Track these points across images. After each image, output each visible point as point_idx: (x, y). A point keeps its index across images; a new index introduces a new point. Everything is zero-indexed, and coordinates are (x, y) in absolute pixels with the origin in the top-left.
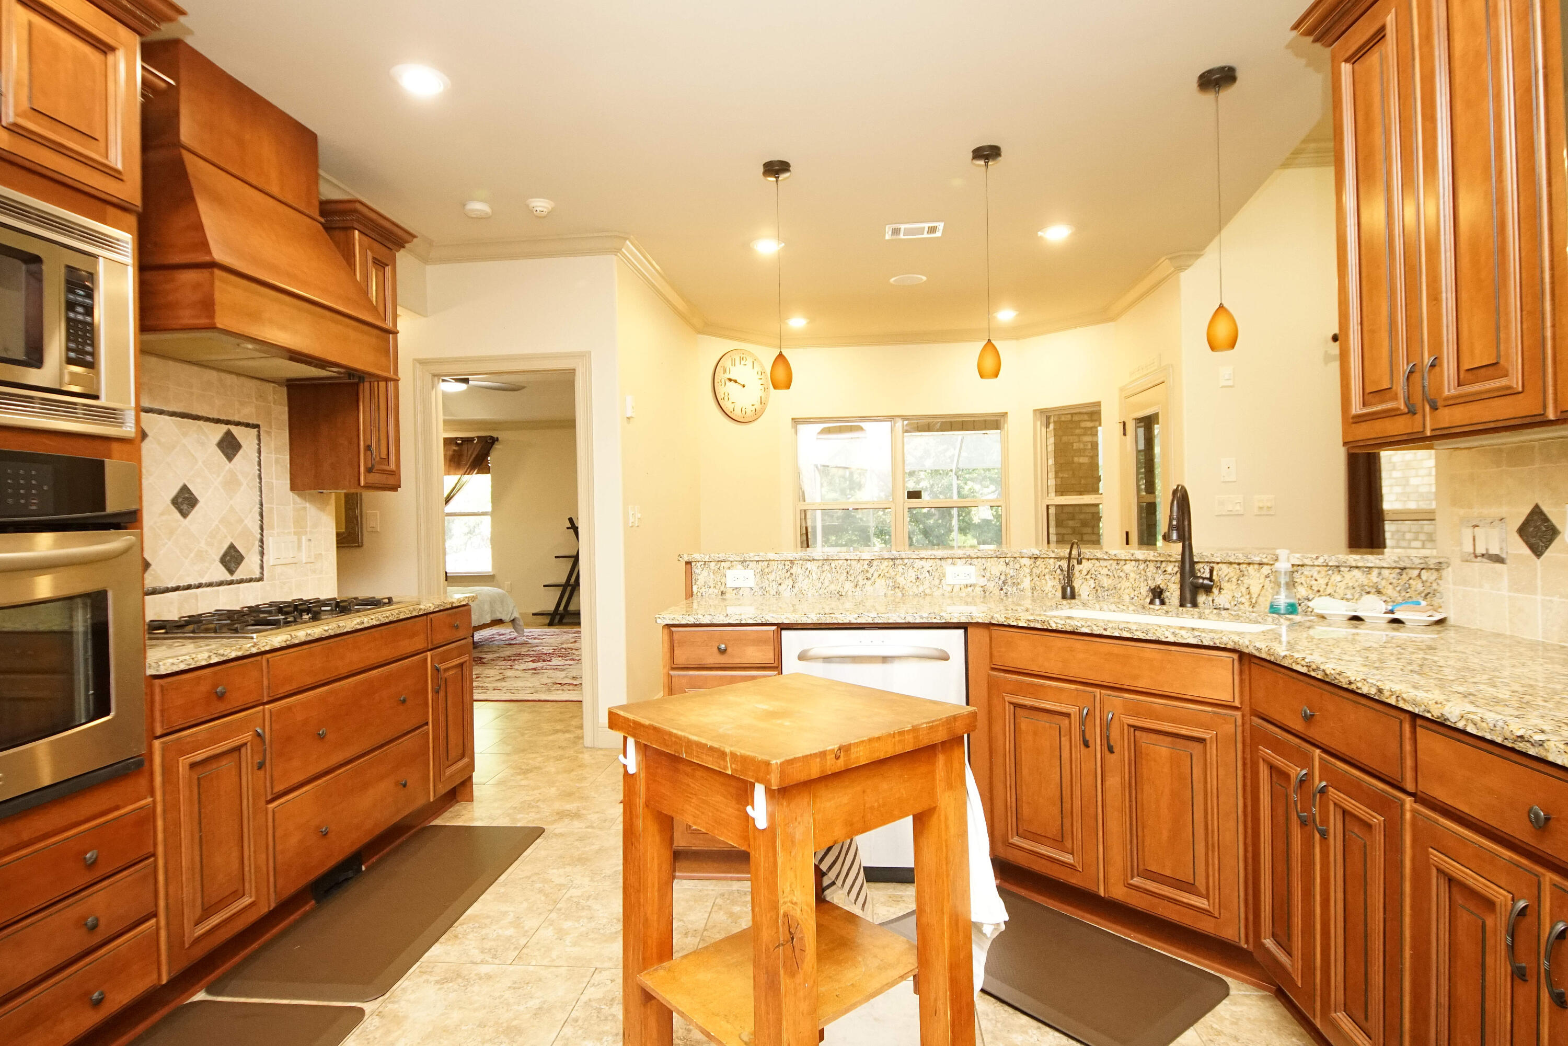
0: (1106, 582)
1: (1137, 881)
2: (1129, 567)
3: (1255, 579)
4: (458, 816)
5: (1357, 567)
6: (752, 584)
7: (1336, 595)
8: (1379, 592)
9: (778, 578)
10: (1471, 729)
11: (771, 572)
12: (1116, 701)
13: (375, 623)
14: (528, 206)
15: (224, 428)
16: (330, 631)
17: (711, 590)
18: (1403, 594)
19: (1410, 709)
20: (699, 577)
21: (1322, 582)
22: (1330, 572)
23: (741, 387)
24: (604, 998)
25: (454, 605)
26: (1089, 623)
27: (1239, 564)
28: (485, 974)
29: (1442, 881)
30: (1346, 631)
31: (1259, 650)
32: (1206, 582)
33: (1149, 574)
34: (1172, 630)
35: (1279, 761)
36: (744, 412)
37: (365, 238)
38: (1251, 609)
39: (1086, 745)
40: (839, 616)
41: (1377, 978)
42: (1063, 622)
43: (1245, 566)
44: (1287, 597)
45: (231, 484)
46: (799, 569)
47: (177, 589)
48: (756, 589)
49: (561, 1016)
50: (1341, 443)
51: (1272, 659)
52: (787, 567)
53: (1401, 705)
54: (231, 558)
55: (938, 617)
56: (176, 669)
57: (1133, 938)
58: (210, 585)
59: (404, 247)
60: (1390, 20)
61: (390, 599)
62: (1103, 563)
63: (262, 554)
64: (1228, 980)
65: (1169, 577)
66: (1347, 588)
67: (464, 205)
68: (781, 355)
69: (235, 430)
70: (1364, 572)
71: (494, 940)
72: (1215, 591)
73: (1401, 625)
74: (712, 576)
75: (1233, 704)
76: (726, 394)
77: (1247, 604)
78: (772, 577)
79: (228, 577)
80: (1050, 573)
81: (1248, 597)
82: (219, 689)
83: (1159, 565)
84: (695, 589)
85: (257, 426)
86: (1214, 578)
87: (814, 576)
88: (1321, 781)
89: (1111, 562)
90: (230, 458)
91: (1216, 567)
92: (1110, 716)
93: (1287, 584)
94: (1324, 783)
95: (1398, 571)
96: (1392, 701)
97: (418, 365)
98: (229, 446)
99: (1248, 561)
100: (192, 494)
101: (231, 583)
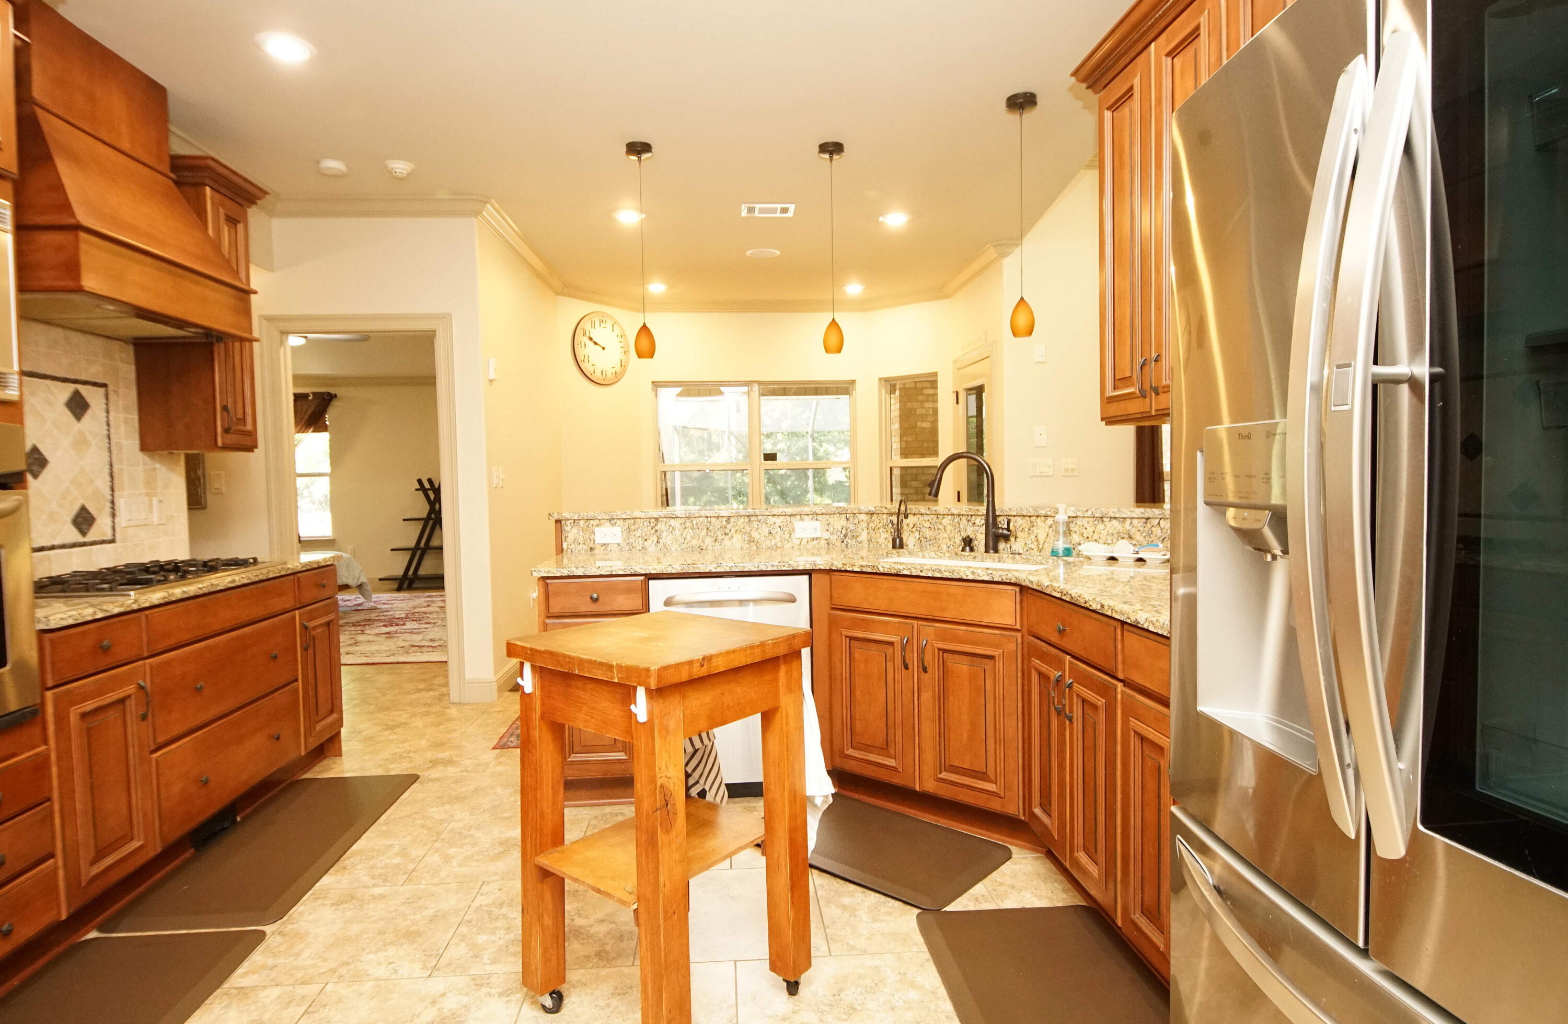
0: (928, 533)
1: (944, 775)
2: (946, 521)
3: (1042, 529)
4: (328, 769)
5: (1115, 518)
6: (619, 539)
7: (1100, 540)
8: (1131, 538)
9: (644, 535)
10: (1151, 628)
11: (638, 529)
12: (929, 630)
13: (246, 581)
14: (386, 167)
15: (72, 387)
16: (204, 589)
17: (580, 546)
18: (1147, 538)
19: (1119, 617)
20: (569, 535)
21: (1090, 530)
22: (1096, 522)
23: (601, 349)
24: (494, 903)
25: (320, 565)
26: (909, 567)
27: (1030, 517)
28: (379, 895)
29: (1137, 740)
30: (1105, 569)
31: (1031, 582)
32: (1005, 532)
33: (962, 526)
34: (971, 570)
35: (1044, 668)
36: (604, 375)
37: (218, 196)
38: (1038, 553)
39: (906, 668)
40: (701, 566)
41: (1101, 818)
42: (889, 566)
43: (1034, 518)
44: (1064, 543)
45: (81, 443)
46: (663, 526)
48: (623, 544)
49: (455, 920)
50: (1100, 418)
51: (1040, 589)
52: (652, 525)
53: (1115, 615)
54: (83, 520)
55: (787, 565)
56: (65, 623)
57: (943, 822)
58: (63, 547)
59: (254, 203)
60: (1137, 81)
61: (255, 559)
62: (926, 517)
63: (113, 515)
64: (1009, 846)
65: (977, 528)
66: (1108, 535)
67: (318, 162)
68: (644, 327)
69: (83, 389)
70: (1120, 521)
71: (383, 868)
72: (1012, 539)
73: (1143, 563)
74: (581, 533)
75: (1015, 627)
76: (586, 357)
77: (1036, 549)
78: (638, 533)
79: (81, 539)
80: (883, 527)
81: (1036, 543)
82: (105, 643)
83: (969, 518)
84: (565, 545)
85: (104, 385)
86: (1011, 528)
87: (677, 533)
88: (1069, 678)
89: (933, 516)
90: (78, 418)
91: (1013, 519)
92: (924, 643)
93: (1065, 533)
94: (1071, 681)
95: (1144, 520)
96: (1109, 613)
97: (265, 322)
98: (78, 406)
99: (1036, 514)
100: (42, 455)
101: (83, 544)
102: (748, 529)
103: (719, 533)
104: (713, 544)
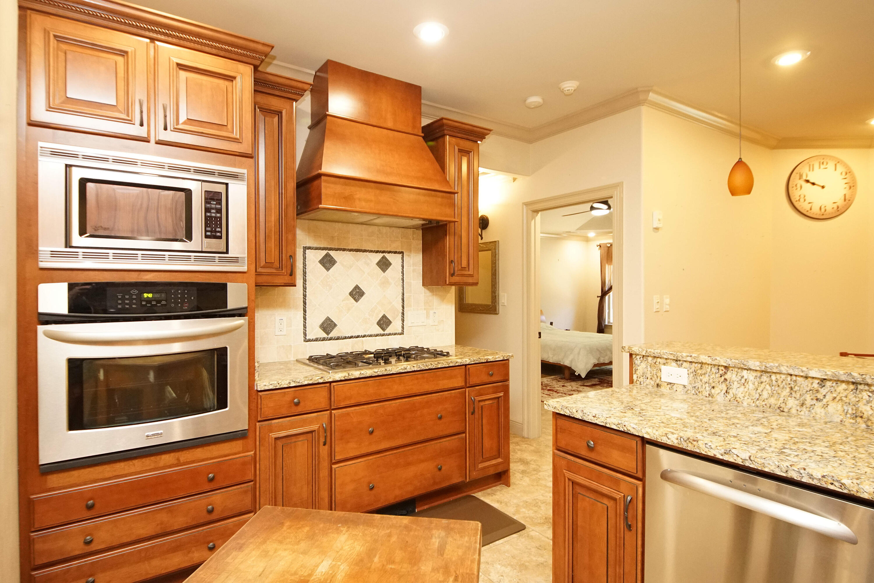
6: (685, 382)
9: (711, 381)
11: (705, 374)
15: (381, 255)
17: (648, 381)
20: (638, 368)
23: (820, 188)
25: (489, 360)
36: (823, 210)
37: (454, 139)
45: (385, 283)
46: (734, 376)
47: (351, 337)
48: (689, 387)
52: (721, 372)
54: (384, 322)
58: (371, 336)
61: (448, 353)
63: (403, 320)
68: (740, 162)
69: (387, 255)
74: (649, 369)
76: (802, 196)
78: (705, 379)
79: (382, 332)
82: (296, 400)
84: (635, 377)
85: (402, 253)
87: (751, 386)
90: (384, 271)
98: (384, 265)
100: (361, 290)
101: (383, 335)
102: (854, 399)
103: (808, 397)
104: (798, 408)
